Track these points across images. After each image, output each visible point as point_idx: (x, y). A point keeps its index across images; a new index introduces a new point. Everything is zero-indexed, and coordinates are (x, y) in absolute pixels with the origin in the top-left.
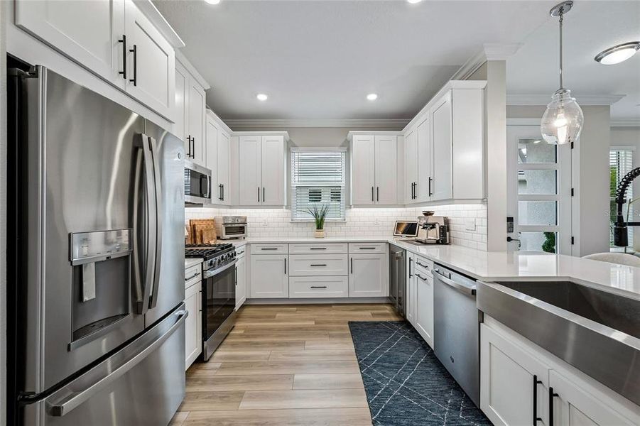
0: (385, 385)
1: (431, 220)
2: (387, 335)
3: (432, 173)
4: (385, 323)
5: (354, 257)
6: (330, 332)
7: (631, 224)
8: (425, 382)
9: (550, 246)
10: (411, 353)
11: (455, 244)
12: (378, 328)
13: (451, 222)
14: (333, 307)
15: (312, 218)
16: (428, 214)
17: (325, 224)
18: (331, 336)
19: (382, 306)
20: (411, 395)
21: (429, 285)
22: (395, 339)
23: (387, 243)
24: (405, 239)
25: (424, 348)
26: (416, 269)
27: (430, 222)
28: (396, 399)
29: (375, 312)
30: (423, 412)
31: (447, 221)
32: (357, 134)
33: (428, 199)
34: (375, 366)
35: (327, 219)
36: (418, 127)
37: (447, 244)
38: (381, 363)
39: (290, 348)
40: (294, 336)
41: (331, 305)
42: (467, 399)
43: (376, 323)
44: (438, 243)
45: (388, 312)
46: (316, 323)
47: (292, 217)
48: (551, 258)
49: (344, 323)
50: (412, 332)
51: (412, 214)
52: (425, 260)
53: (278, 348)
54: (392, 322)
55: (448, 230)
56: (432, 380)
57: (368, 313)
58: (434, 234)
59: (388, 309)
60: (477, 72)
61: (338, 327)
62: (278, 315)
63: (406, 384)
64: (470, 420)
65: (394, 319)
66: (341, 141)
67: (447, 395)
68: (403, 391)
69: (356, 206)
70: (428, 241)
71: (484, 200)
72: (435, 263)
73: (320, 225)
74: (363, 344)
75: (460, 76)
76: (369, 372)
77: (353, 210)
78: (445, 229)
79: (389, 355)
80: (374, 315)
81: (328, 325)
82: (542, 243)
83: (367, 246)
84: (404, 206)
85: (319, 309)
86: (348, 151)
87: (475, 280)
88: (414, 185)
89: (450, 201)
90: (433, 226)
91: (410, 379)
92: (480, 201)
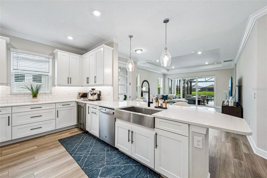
0: (83, 156)
1: (95, 92)
2: (79, 139)
3: (96, 75)
4: (77, 135)
5: (59, 109)
6: (49, 148)
7: (143, 92)
8: (97, 148)
9: (125, 99)
10: (90, 141)
11: (103, 100)
12: (74, 138)
13: (101, 92)
14: (46, 136)
15: (30, 92)
16: (93, 89)
17: (38, 94)
18: (50, 149)
19: (73, 129)
20: (93, 154)
21: (97, 115)
22: (83, 139)
23: (76, 102)
24: (83, 100)
25: (94, 138)
26: (91, 110)
27: (94, 92)
28: (89, 158)
29: (71, 132)
30: (98, 157)
31: (100, 92)
32: (60, 52)
33: (94, 84)
34: (77, 151)
35: (40, 92)
36: (89, 56)
37: (100, 100)
38: (79, 149)
39: (24, 164)
40: (25, 157)
41: (45, 136)
42: (111, 146)
43: (72, 137)
44: (97, 100)
45: (76, 131)
46: (37, 147)
47: (11, 91)
48: (125, 102)
49: (56, 141)
50: (89, 134)
51: (87, 89)
52: (95, 106)
53: (13, 168)
54: (80, 134)
55: (101, 95)
56: (100, 146)
57: (68, 133)
58: (96, 97)
59: (76, 130)
60: (110, 44)
61: (52, 144)
62: (3, 152)
63: (91, 151)
64: (112, 152)
65: (80, 132)
66: (50, 52)
67: (105, 149)
68: (90, 154)
69: (59, 85)
70: (94, 100)
71: (112, 85)
72: (99, 106)
73: (35, 95)
74: (69, 146)
75: (105, 43)
76: (75, 154)
77: (57, 87)
78: (99, 95)
79: (82, 145)
80: (70, 134)
81: (46, 145)
82: (124, 98)
83: (65, 104)
84: (82, 86)
85: (37, 140)
86: (54, 59)
87: (114, 109)
88: (88, 78)
89: (103, 85)
90: (95, 94)
91: (92, 149)
92: (111, 86)
